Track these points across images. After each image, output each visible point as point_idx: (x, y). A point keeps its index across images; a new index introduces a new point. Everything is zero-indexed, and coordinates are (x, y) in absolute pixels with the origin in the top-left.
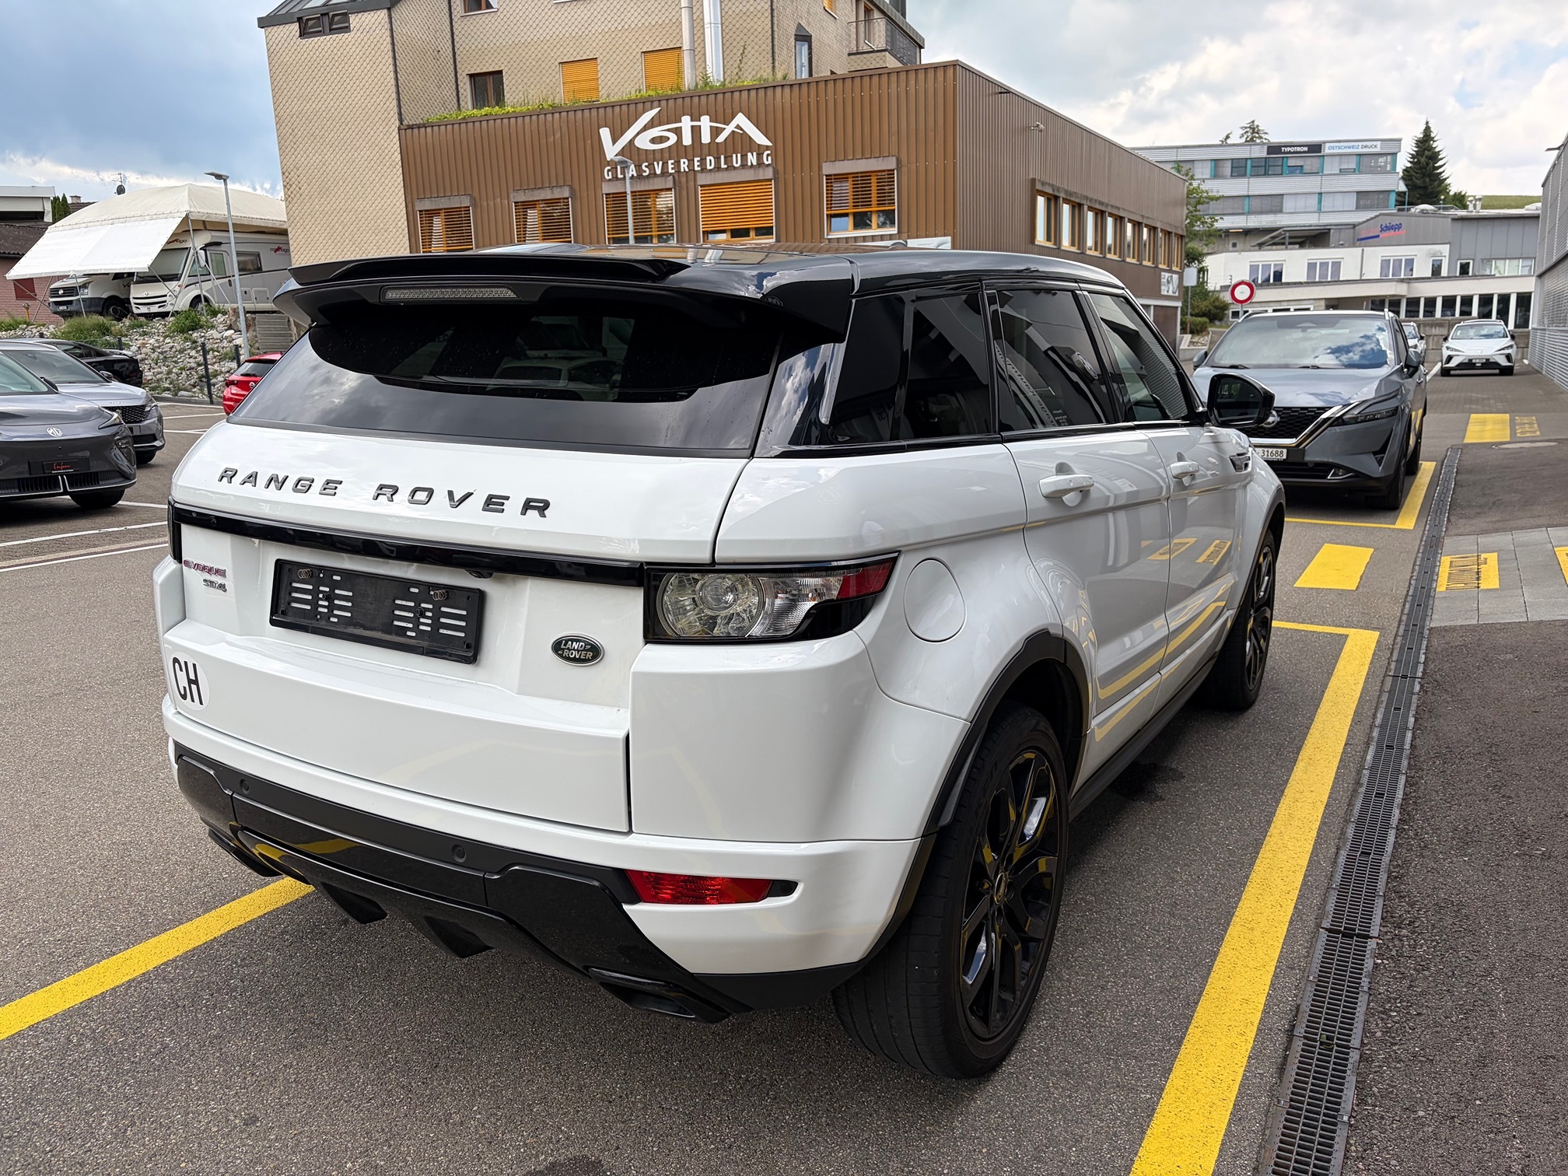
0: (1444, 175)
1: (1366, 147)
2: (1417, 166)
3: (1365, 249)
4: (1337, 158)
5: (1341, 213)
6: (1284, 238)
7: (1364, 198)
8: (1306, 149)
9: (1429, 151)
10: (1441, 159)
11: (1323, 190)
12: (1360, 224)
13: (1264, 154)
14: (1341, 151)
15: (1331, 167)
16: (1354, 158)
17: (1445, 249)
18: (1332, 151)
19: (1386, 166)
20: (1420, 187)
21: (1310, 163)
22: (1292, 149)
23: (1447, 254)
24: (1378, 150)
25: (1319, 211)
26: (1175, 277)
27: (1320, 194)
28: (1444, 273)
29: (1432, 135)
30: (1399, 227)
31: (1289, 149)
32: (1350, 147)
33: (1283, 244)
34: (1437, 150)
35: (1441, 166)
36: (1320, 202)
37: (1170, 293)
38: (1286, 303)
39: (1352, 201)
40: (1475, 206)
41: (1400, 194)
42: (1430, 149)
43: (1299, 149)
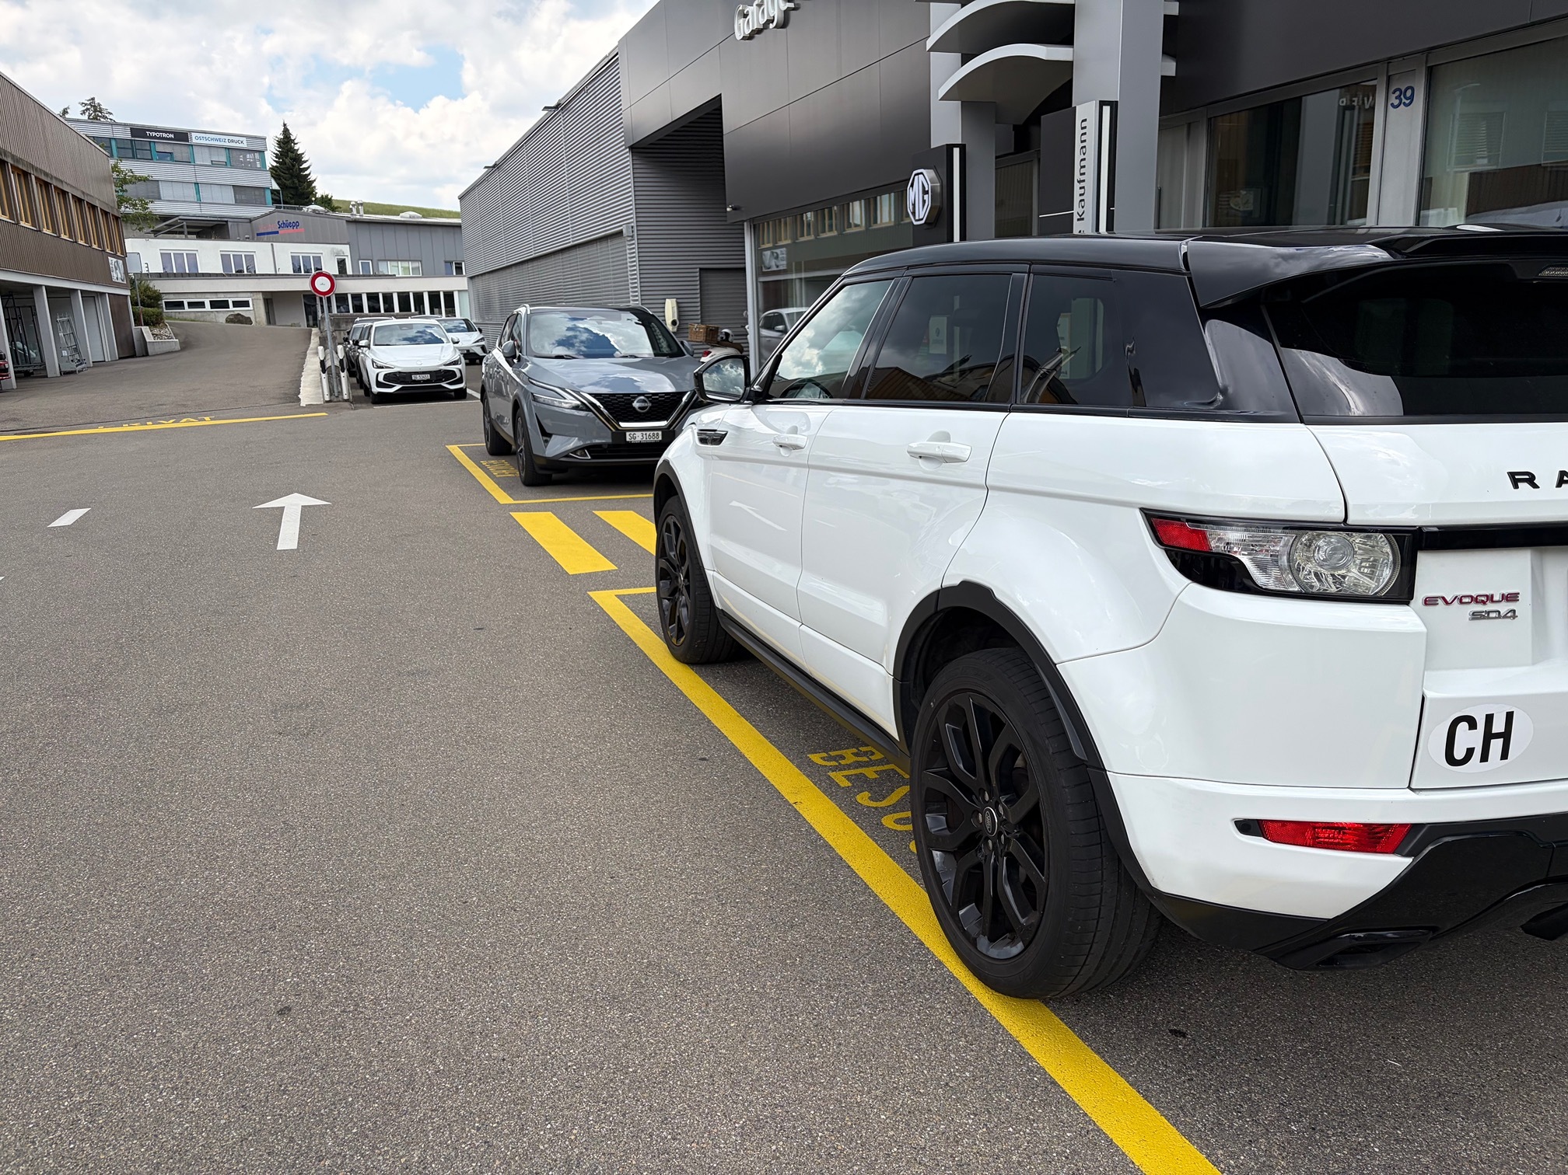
0: (312, 177)
1: (232, 141)
2: (284, 167)
3: (274, 244)
4: (206, 150)
5: (219, 206)
6: (182, 227)
7: (244, 194)
8: (172, 136)
9: (292, 152)
10: (305, 162)
11: (199, 181)
12: (256, 219)
13: (129, 136)
14: (207, 142)
15: (202, 157)
16: (223, 152)
17: (346, 249)
18: (199, 141)
19: (255, 162)
20: (291, 188)
21: (179, 151)
22: (158, 135)
23: (348, 253)
24: (244, 145)
25: (199, 201)
26: (120, 262)
27: (196, 184)
28: (349, 271)
29: (292, 138)
30: (296, 225)
31: (154, 134)
32: (216, 140)
33: (182, 233)
34: (299, 152)
35: (309, 167)
36: (198, 192)
37: (120, 281)
38: (222, 295)
39: (229, 196)
40: (358, 212)
41: (273, 192)
42: (294, 151)
43: (165, 135)
